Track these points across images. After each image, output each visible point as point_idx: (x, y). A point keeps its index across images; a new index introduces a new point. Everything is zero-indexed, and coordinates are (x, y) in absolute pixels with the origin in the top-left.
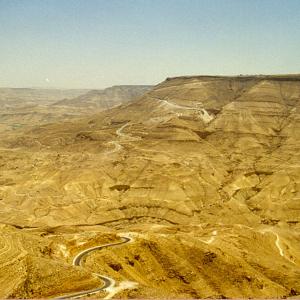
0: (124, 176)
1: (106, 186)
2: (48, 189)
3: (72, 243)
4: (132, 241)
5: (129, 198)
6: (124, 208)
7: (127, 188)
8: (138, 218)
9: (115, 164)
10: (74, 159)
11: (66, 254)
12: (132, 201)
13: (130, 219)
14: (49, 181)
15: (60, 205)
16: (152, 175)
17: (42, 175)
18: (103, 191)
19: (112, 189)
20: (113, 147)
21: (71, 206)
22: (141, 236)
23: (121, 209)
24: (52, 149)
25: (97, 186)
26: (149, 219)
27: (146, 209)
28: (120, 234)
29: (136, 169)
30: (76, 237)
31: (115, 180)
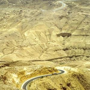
0: (67, 27)
1: (54, 34)
2: (13, 35)
3: (22, 73)
4: (66, 72)
5: (70, 42)
6: (67, 49)
7: (69, 35)
8: (76, 57)
9: (61, 18)
10: (32, 14)
11: (17, 81)
12: (72, 44)
13: (70, 57)
14: (14, 29)
15: (21, 47)
16: (88, 26)
17: (9, 24)
18: (52, 37)
19: (58, 35)
20: (60, 5)
21: (29, 47)
22: (73, 69)
23: (64, 50)
24: (17, 6)
25: (48, 33)
26: (85, 58)
27: (83, 51)
28: (58, 68)
29: (76, 22)
30: (25, 68)
31: (61, 29)
